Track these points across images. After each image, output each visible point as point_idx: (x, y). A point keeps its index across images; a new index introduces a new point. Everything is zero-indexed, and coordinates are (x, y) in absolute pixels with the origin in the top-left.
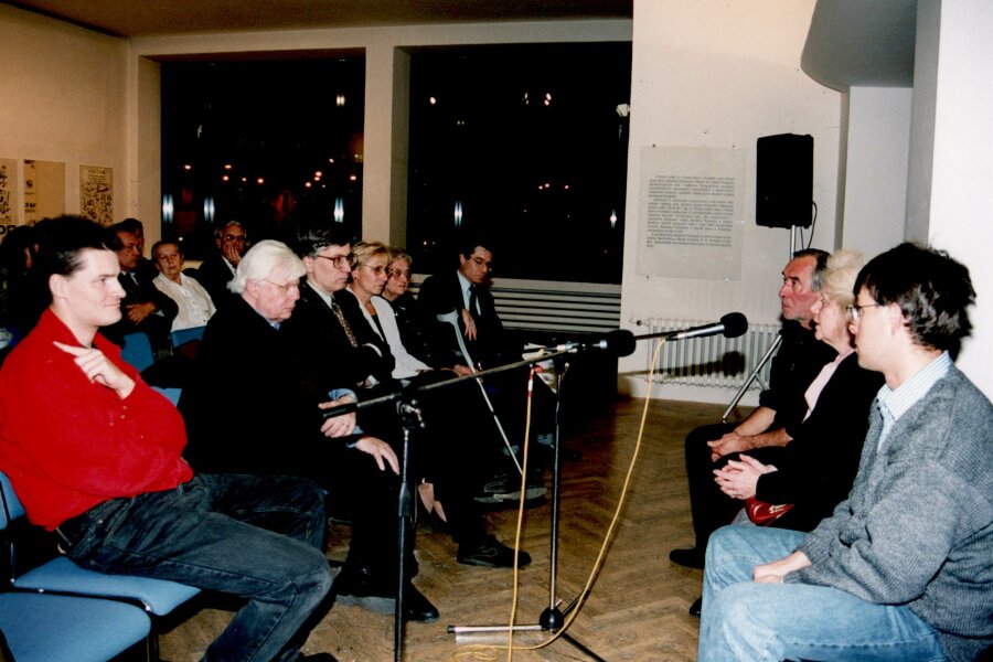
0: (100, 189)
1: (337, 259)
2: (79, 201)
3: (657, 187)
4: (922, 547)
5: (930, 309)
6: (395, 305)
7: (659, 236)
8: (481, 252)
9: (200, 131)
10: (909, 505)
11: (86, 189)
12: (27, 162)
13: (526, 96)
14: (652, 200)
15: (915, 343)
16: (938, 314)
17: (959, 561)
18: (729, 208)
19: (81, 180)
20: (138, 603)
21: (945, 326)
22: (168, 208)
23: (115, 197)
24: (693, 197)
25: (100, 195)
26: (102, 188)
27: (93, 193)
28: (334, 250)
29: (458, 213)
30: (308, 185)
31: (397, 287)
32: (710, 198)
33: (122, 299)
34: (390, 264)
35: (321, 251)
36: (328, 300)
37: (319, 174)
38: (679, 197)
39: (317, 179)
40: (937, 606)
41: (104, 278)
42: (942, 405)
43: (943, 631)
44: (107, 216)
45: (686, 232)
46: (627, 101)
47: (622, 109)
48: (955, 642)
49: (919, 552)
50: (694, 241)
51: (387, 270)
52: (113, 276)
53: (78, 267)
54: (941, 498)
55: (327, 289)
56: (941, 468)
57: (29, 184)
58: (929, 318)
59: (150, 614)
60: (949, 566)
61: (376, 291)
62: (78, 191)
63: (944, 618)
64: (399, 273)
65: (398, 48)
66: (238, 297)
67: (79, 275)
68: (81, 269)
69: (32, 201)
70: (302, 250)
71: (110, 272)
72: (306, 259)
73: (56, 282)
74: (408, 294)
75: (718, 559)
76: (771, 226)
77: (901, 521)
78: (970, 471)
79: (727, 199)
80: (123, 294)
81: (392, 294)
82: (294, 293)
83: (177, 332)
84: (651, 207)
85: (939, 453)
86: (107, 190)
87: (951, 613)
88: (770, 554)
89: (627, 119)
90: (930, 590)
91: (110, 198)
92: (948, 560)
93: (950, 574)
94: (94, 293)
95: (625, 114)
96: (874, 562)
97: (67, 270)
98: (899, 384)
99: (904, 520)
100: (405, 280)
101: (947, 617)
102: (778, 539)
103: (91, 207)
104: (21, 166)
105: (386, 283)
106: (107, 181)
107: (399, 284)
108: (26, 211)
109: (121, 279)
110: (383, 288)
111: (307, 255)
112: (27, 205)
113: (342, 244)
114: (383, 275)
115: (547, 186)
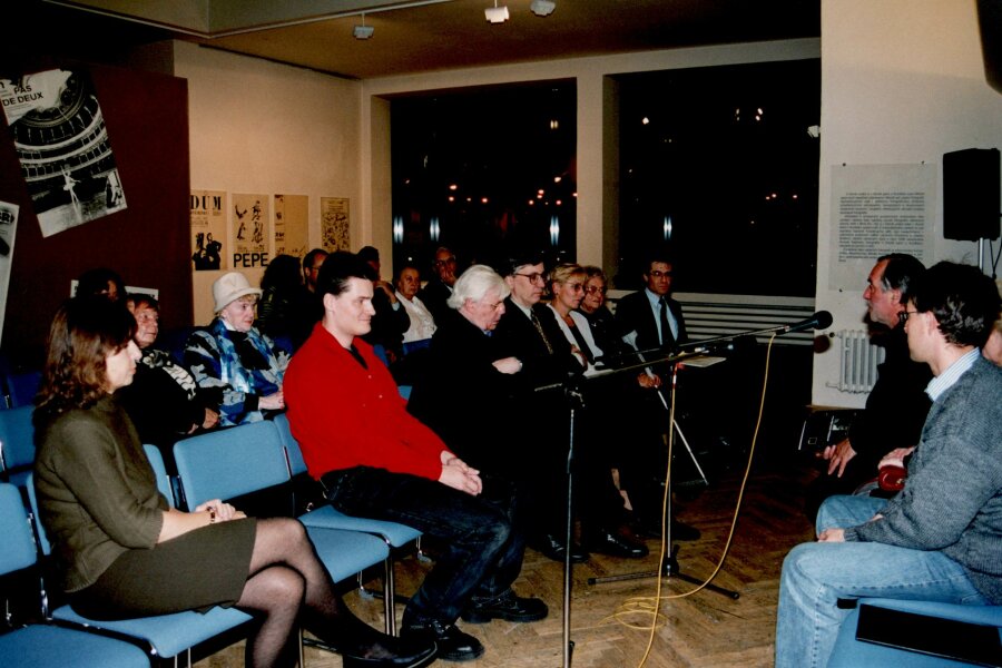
0: (338, 218)
1: (532, 277)
2: (320, 228)
3: (848, 204)
4: (950, 504)
5: (958, 314)
6: (591, 318)
7: (850, 251)
8: (660, 267)
9: (425, 161)
10: (939, 473)
11: (326, 219)
12: (277, 196)
13: (738, 112)
14: (843, 216)
15: (948, 342)
16: (964, 319)
17: (990, 514)
18: (920, 222)
19: (322, 210)
20: (380, 536)
21: (971, 327)
22: (399, 230)
23: (351, 224)
24: (884, 213)
25: (339, 222)
26: (341, 217)
27: (332, 222)
28: (529, 269)
29: (668, 227)
30: (531, 202)
31: (592, 302)
32: (899, 213)
33: (372, 317)
34: (586, 282)
35: (519, 270)
36: (528, 312)
37: (541, 192)
38: (870, 213)
39: (540, 197)
40: (969, 550)
41: (362, 299)
42: (961, 393)
43: (974, 570)
44: (345, 242)
45: (876, 246)
46: (817, 123)
47: (813, 131)
48: (987, 581)
49: (947, 508)
51: (584, 288)
52: (367, 298)
53: (344, 289)
54: (962, 465)
55: (525, 302)
56: (961, 442)
57: (279, 216)
58: (958, 321)
59: (390, 545)
60: (982, 518)
61: (574, 305)
62: (319, 220)
63: (975, 558)
64: (594, 289)
65: (608, 77)
66: (455, 312)
67: (345, 296)
68: (347, 291)
69: (280, 230)
70: (504, 270)
71: (367, 296)
72: (509, 278)
73: (328, 299)
74: (603, 309)
75: (824, 522)
76: (959, 239)
77: (932, 485)
78: (986, 443)
79: (917, 213)
80: (373, 313)
81: (589, 308)
82: (501, 309)
83: (408, 344)
84: (843, 223)
85: (958, 430)
86: (344, 218)
87: (980, 555)
88: (862, 515)
89: (817, 140)
90: (965, 540)
91: (347, 226)
92: (979, 513)
93: (985, 524)
94: (354, 311)
95: (816, 135)
96: (914, 517)
97: (337, 291)
98: (940, 373)
99: (934, 484)
100: (599, 295)
101: (977, 558)
102: (870, 504)
103: (331, 234)
104: (272, 199)
105: (584, 298)
106: (345, 210)
107: (595, 299)
108: (277, 240)
109: (374, 301)
110: (581, 301)
111: (508, 274)
112: (277, 234)
113: (535, 264)
114: (581, 292)
115: (774, 196)
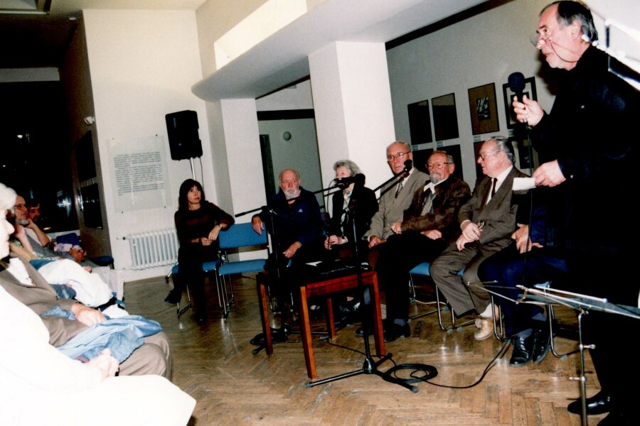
3: (119, 161)
7: (124, 189)
14: (117, 169)
18: (161, 168)
24: (140, 165)
32: (149, 164)
38: (132, 166)
45: (139, 184)
47: (90, 119)
50: (144, 188)
79: (158, 163)
84: (117, 172)
89: (94, 123)
